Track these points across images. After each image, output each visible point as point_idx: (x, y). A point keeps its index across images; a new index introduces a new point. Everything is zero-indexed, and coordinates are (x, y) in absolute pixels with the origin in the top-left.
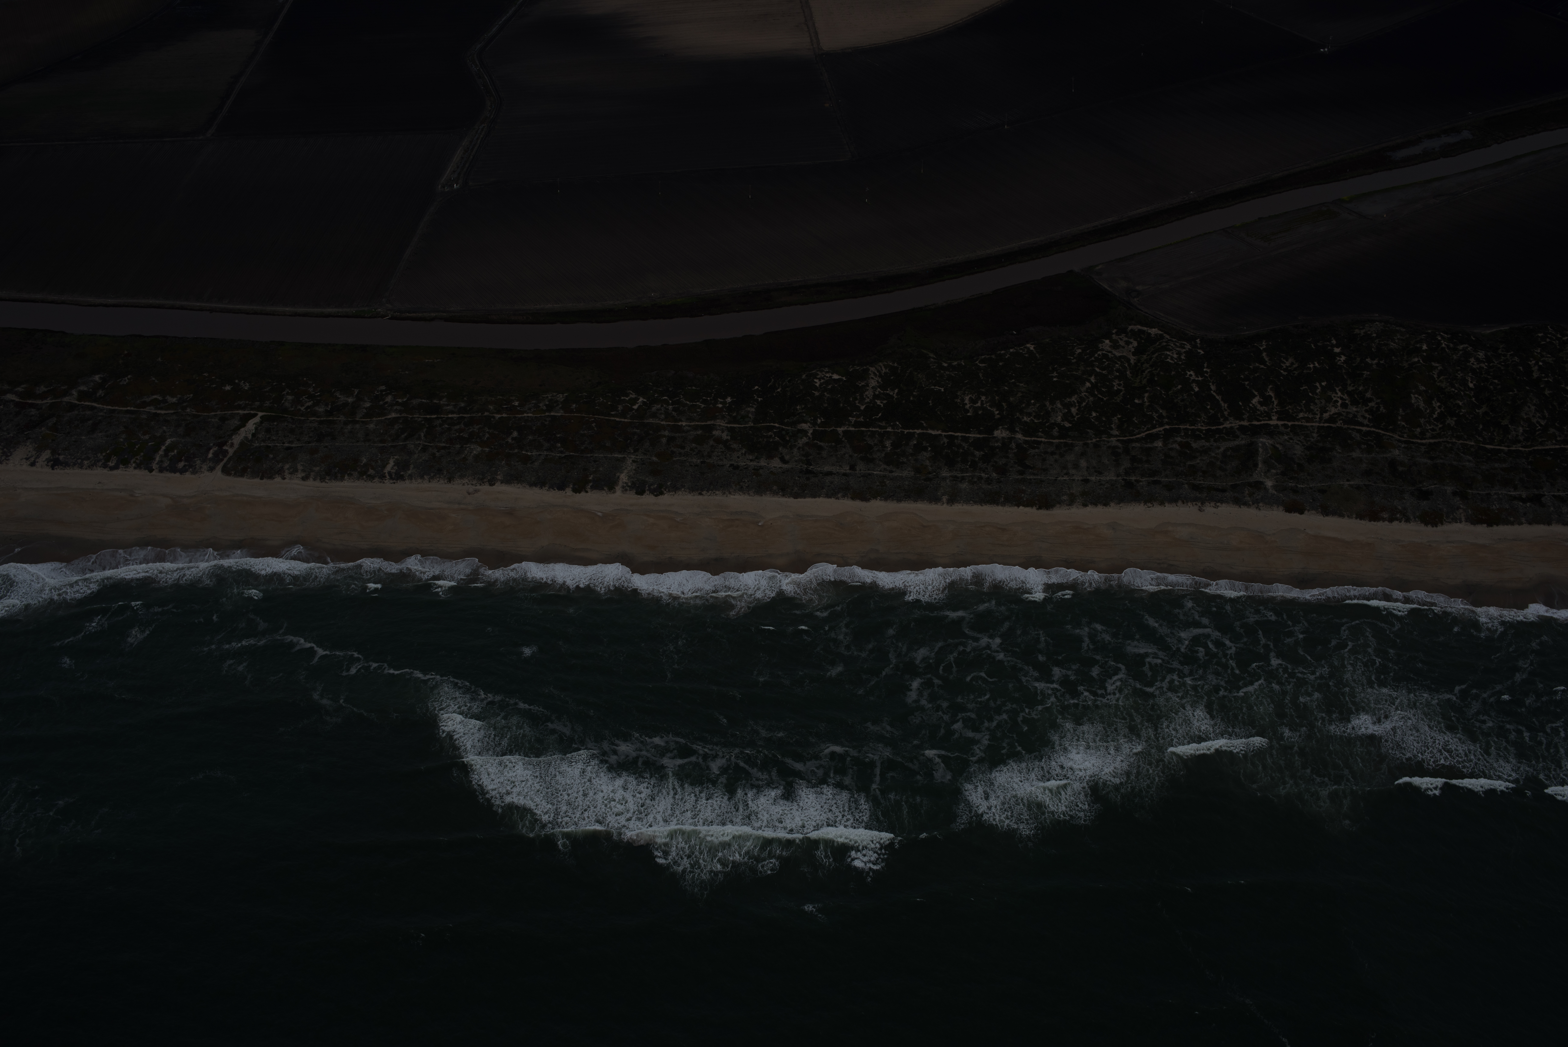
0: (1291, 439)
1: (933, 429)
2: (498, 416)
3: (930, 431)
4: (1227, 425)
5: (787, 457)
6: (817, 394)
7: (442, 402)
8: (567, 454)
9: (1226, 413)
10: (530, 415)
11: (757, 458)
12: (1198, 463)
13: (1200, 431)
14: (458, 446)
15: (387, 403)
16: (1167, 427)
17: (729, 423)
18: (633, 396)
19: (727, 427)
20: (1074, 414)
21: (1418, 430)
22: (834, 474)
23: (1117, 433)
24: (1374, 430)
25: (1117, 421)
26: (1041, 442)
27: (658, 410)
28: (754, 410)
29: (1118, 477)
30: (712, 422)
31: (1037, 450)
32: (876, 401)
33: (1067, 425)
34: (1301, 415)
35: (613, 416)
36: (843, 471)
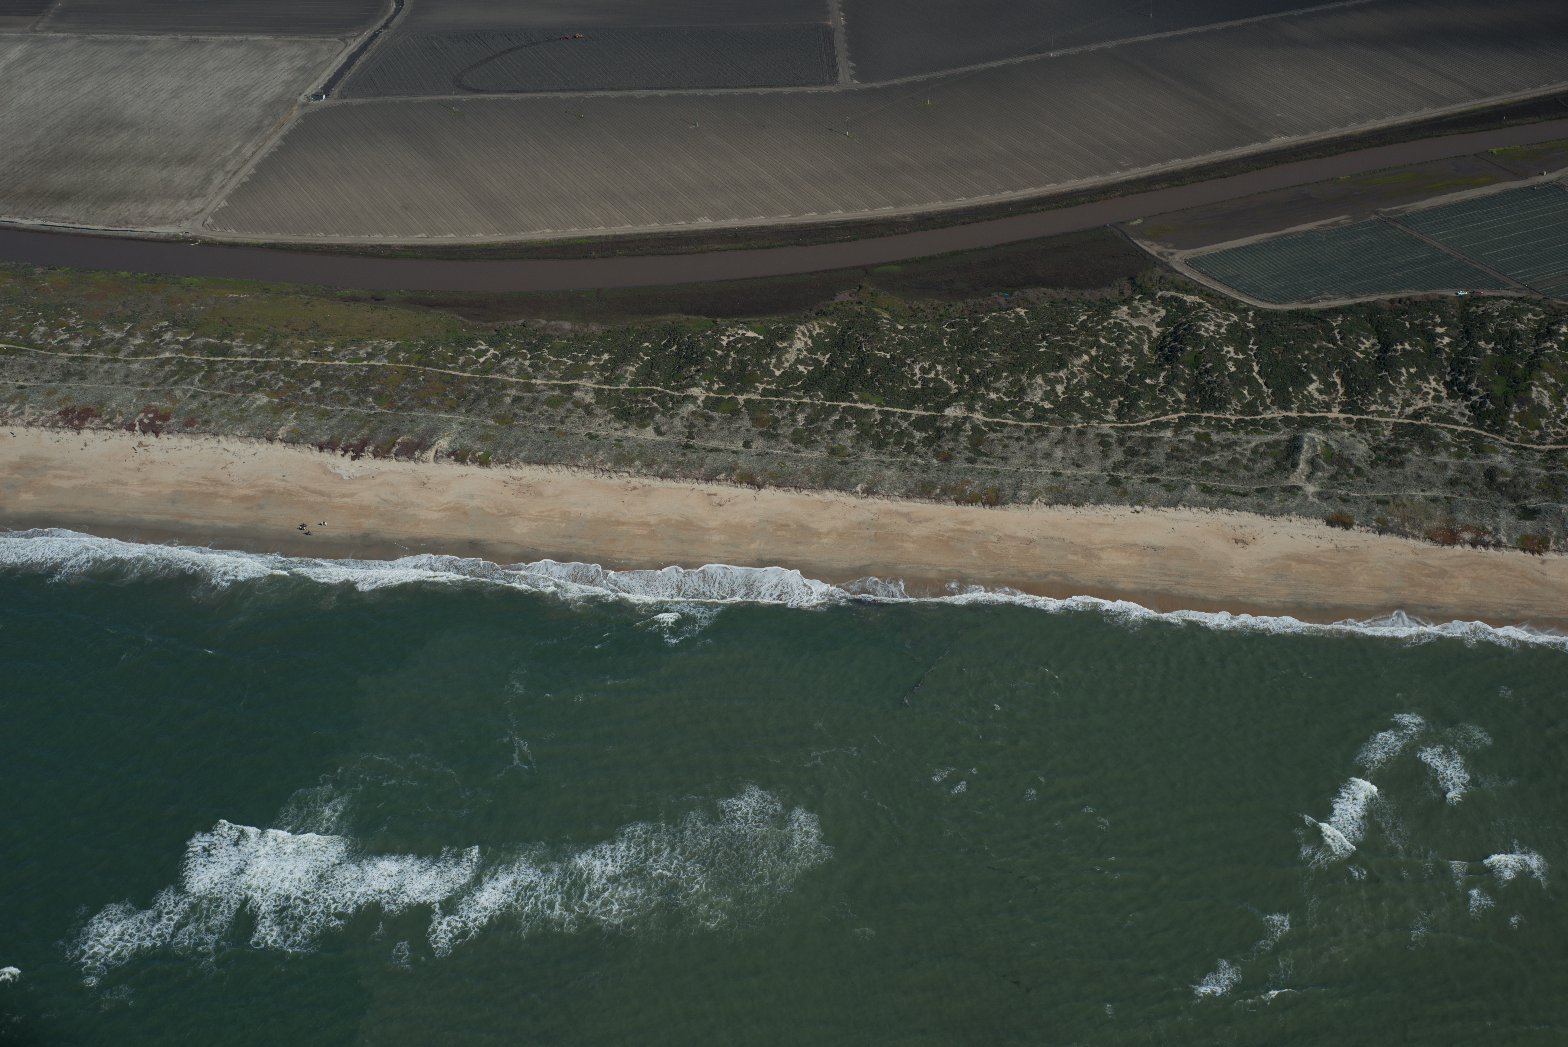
0: (1352, 436)
1: (864, 402)
2: (301, 362)
3: (860, 405)
4: (1268, 415)
5: (664, 428)
6: (719, 352)
7: (234, 343)
8: (379, 410)
9: (1268, 401)
10: (344, 363)
11: (625, 427)
12: (1216, 460)
13: (1229, 421)
14: (240, 395)
15: (162, 341)
16: (1183, 414)
17: (599, 383)
18: (483, 347)
19: (594, 389)
20: (1060, 394)
21: (1537, 432)
22: (722, 450)
23: (1114, 419)
24: (1474, 430)
25: (1117, 404)
26: (1007, 424)
27: (509, 364)
28: (634, 369)
29: (1102, 471)
30: (576, 382)
31: (999, 434)
32: (799, 366)
33: (1047, 405)
34: (1373, 408)
35: (449, 369)
36: (734, 448)
